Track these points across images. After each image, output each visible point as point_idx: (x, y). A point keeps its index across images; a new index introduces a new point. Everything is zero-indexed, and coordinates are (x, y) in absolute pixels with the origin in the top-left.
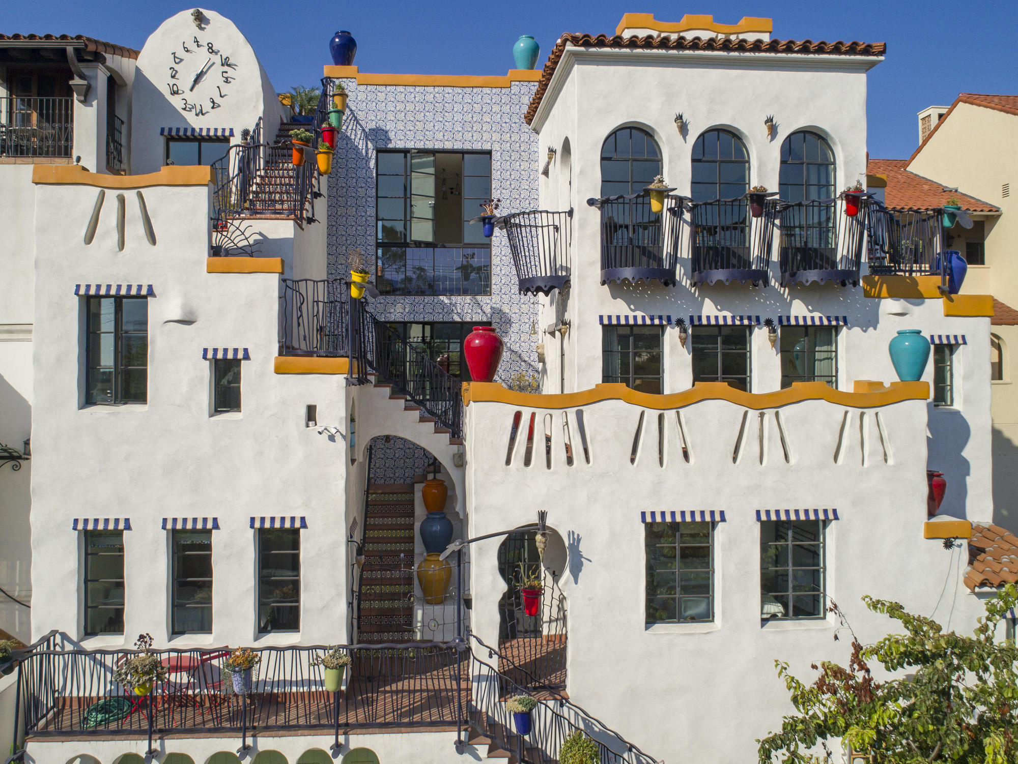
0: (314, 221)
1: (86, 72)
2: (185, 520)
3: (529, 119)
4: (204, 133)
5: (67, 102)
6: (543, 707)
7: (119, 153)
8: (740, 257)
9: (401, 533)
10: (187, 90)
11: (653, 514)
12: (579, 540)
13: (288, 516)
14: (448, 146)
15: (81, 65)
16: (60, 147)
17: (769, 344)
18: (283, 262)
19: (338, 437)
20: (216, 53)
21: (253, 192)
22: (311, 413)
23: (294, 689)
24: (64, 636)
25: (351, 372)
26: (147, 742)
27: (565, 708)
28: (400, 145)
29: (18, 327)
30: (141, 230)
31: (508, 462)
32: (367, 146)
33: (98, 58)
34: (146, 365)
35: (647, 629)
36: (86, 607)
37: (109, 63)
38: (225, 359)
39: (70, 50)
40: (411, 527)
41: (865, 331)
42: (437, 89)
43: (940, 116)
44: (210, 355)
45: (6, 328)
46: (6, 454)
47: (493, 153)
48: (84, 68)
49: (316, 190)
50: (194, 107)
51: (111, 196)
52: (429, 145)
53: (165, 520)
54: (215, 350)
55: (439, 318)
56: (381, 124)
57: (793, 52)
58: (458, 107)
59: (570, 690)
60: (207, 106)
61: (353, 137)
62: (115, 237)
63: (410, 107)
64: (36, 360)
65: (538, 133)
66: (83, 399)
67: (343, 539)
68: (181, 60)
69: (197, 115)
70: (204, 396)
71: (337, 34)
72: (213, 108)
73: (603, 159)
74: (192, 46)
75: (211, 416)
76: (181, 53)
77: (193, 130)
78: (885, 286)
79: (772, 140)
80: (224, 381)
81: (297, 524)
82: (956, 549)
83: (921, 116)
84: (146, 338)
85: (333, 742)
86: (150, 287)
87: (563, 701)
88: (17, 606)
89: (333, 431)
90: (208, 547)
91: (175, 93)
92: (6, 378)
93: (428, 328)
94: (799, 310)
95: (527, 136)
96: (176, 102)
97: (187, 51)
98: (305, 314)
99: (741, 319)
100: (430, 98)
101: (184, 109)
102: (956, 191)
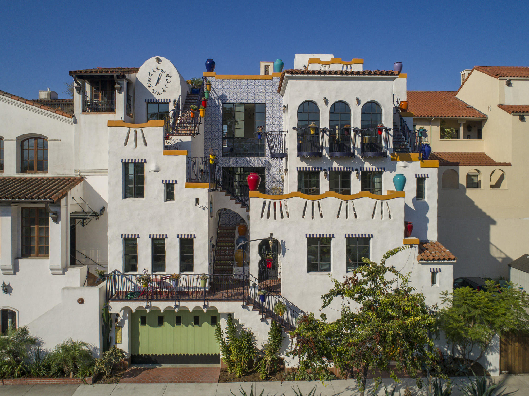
0: (199, 134)
1: (120, 82)
2: (157, 235)
3: (279, 91)
4: (160, 101)
5: (113, 92)
6: (272, 297)
7: (130, 108)
8: (347, 146)
9: (230, 244)
10: (154, 85)
11: (310, 235)
12: (285, 243)
13: (190, 234)
14: (249, 101)
15: (118, 80)
16: (111, 108)
17: (356, 177)
18: (188, 151)
19: (206, 209)
20: (164, 72)
21: (178, 123)
22: (197, 201)
23: (191, 290)
24: (119, 272)
25: (210, 188)
26: (146, 303)
27: (280, 298)
28: (231, 101)
29: (98, 171)
30: (142, 141)
31: (262, 217)
32: (219, 102)
33: (124, 77)
34: (144, 185)
35: (307, 273)
36: (125, 263)
37: (127, 78)
38: (169, 183)
39: (115, 76)
40: (233, 242)
41: (391, 173)
42: (245, 80)
43: (469, 73)
44: (164, 182)
45: (94, 171)
46: (94, 214)
47: (266, 104)
48: (119, 81)
49: (200, 122)
50: (156, 92)
51: (133, 130)
52: (242, 101)
53: (150, 235)
54: (166, 180)
55: (246, 166)
56: (224, 94)
57: (365, 75)
58: (253, 87)
59: (282, 293)
60: (161, 91)
61: (214, 99)
62: (134, 144)
63: (235, 87)
64: (109, 183)
65: (283, 96)
66: (124, 196)
67: (207, 242)
68: (152, 75)
69: (158, 94)
70: (162, 195)
71: (208, 60)
72: (163, 92)
73: (298, 113)
74: (156, 70)
75: (165, 202)
76: (152, 73)
77: (156, 100)
78: (398, 156)
79: (358, 106)
80: (168, 190)
81: (193, 237)
82: (414, 248)
83: (462, 74)
84: (144, 176)
85: (204, 304)
86: (145, 160)
87: (280, 296)
88: (98, 266)
89: (204, 207)
90: (164, 244)
91: (150, 87)
92: (93, 188)
93: (242, 169)
94: (368, 166)
95: (279, 97)
96: (150, 90)
97: (154, 72)
98: (195, 169)
99: (347, 168)
100: (242, 84)
101: (153, 93)
102: (473, 107)
